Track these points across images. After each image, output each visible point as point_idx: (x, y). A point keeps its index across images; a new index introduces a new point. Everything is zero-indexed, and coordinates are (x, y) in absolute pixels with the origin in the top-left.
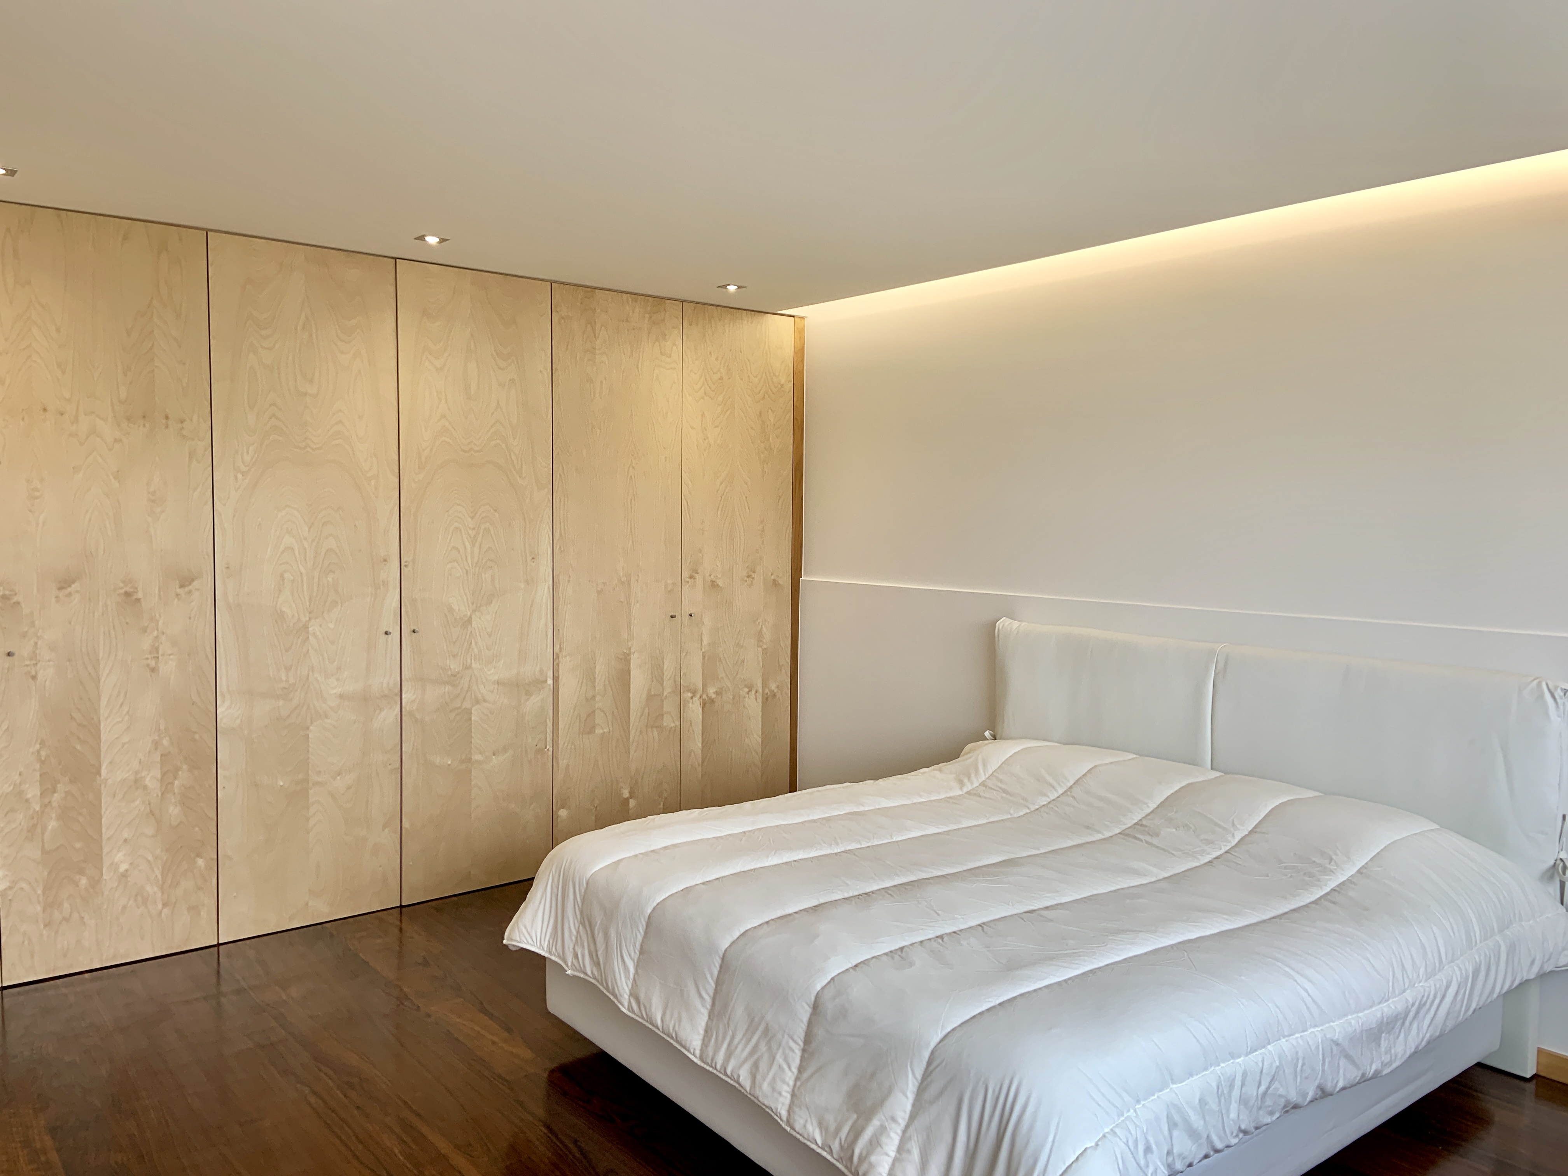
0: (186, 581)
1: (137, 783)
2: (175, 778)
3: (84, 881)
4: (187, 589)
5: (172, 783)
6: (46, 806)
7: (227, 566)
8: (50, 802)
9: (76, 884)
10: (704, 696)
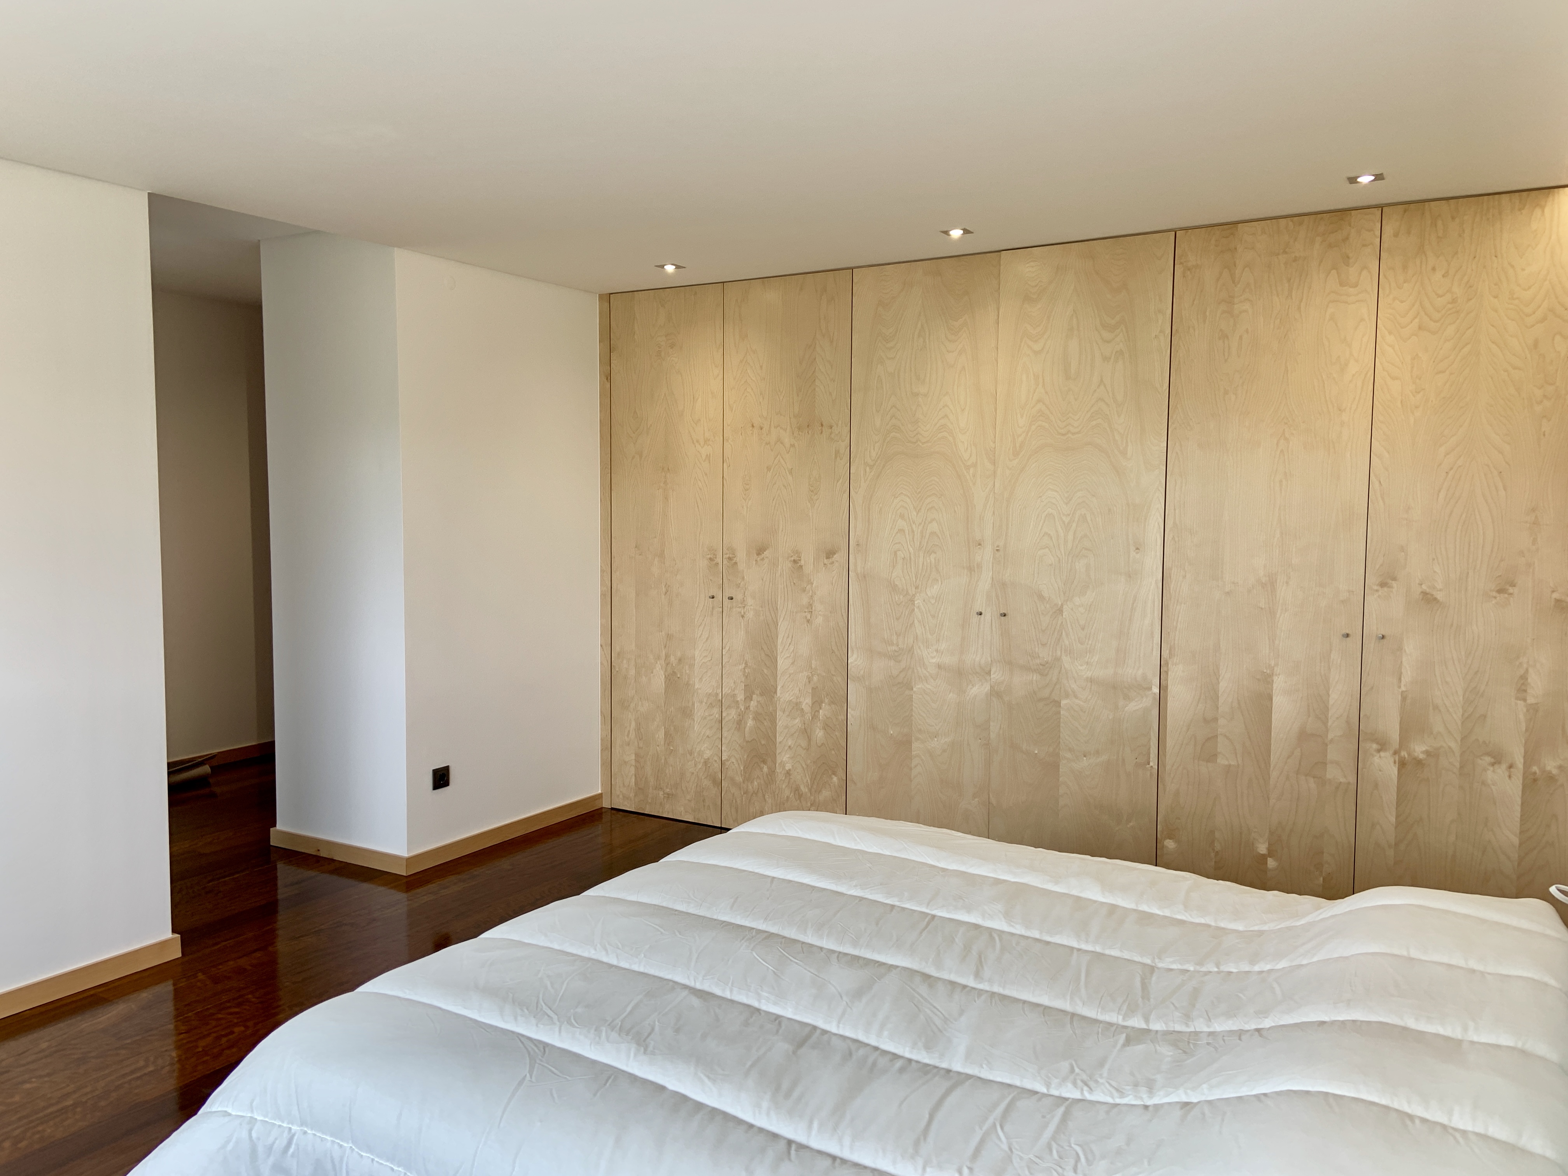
0: (830, 554)
1: (797, 706)
2: (821, 708)
3: (765, 769)
4: (831, 560)
5: (818, 711)
6: (747, 708)
7: (857, 543)
8: (749, 706)
9: (761, 769)
10: (1404, 754)
